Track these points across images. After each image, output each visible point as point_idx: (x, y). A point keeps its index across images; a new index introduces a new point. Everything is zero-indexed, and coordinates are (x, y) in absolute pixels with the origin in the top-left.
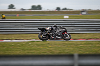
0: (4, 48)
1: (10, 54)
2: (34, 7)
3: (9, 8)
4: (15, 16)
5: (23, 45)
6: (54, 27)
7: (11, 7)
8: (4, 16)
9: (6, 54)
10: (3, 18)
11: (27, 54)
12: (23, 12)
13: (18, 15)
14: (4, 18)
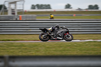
0: (61, 49)
1: (67, 54)
2: (90, 7)
3: (66, 8)
4: (72, 16)
5: (80, 45)
6: (56, 27)
7: (68, 6)
8: (52, 16)
9: (63, 54)
10: (51, 18)
11: (85, 54)
12: (80, 12)
13: (74, 15)
14: (53, 18)
